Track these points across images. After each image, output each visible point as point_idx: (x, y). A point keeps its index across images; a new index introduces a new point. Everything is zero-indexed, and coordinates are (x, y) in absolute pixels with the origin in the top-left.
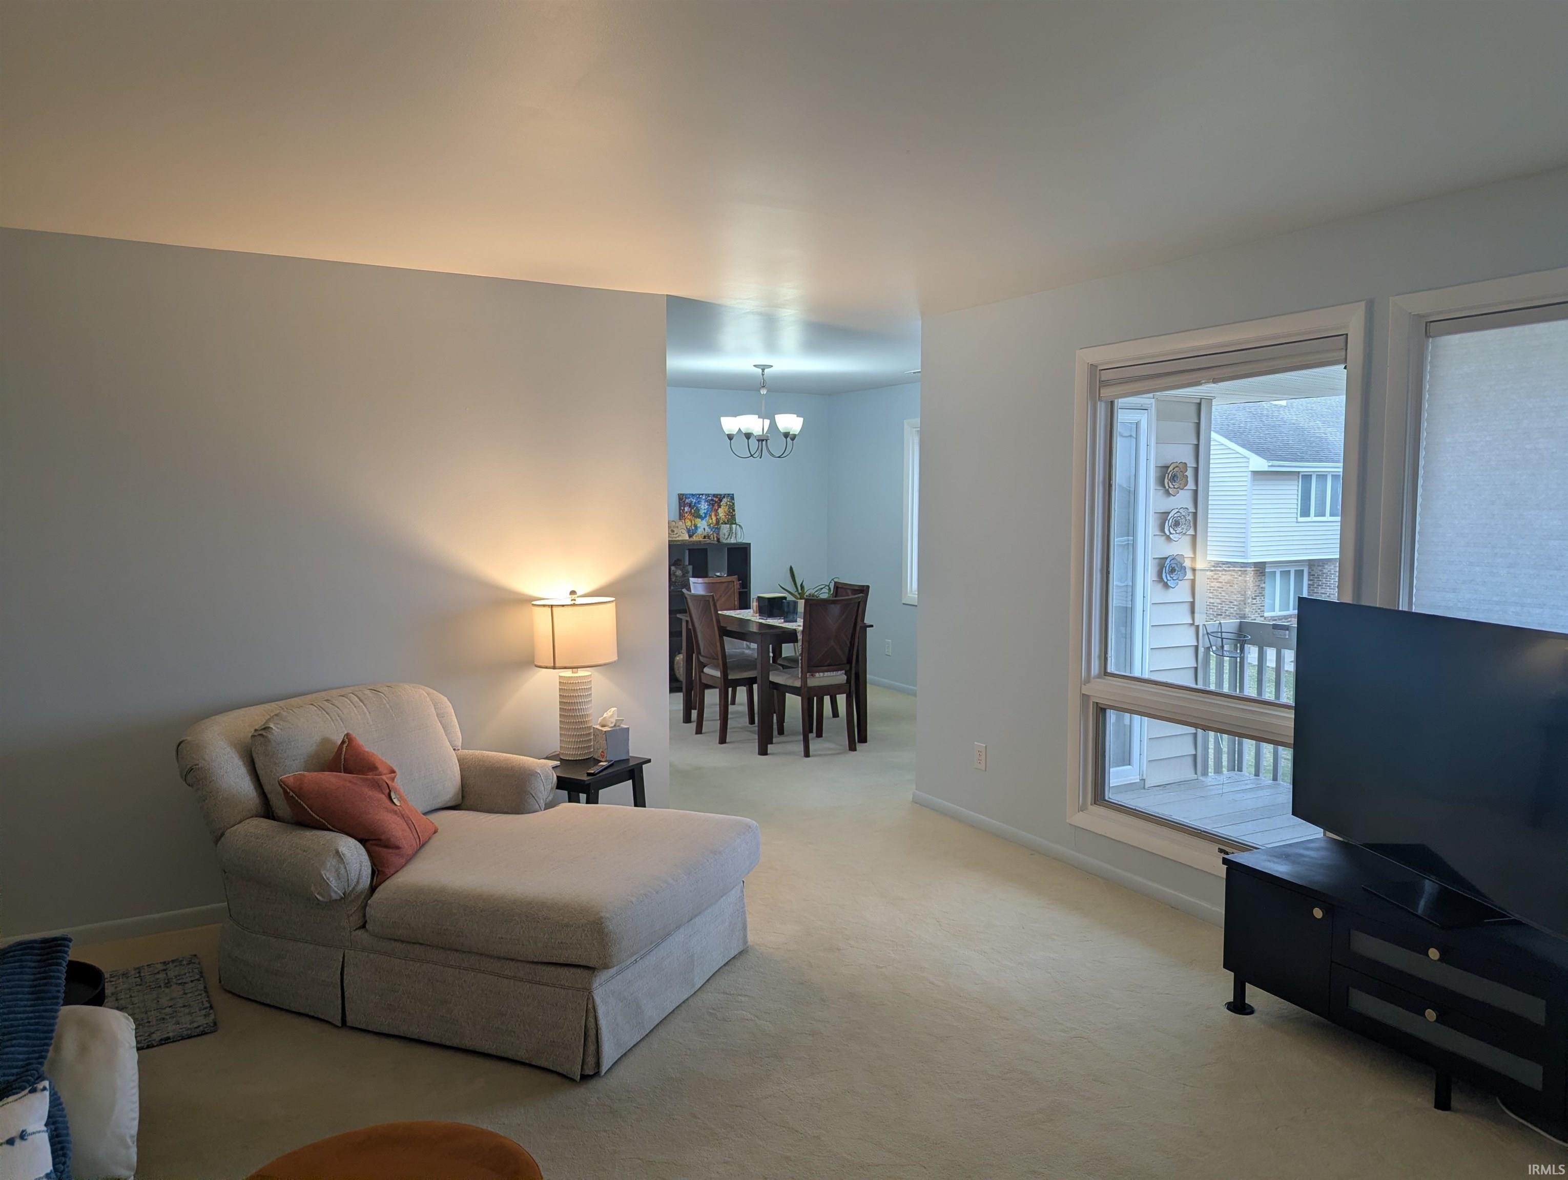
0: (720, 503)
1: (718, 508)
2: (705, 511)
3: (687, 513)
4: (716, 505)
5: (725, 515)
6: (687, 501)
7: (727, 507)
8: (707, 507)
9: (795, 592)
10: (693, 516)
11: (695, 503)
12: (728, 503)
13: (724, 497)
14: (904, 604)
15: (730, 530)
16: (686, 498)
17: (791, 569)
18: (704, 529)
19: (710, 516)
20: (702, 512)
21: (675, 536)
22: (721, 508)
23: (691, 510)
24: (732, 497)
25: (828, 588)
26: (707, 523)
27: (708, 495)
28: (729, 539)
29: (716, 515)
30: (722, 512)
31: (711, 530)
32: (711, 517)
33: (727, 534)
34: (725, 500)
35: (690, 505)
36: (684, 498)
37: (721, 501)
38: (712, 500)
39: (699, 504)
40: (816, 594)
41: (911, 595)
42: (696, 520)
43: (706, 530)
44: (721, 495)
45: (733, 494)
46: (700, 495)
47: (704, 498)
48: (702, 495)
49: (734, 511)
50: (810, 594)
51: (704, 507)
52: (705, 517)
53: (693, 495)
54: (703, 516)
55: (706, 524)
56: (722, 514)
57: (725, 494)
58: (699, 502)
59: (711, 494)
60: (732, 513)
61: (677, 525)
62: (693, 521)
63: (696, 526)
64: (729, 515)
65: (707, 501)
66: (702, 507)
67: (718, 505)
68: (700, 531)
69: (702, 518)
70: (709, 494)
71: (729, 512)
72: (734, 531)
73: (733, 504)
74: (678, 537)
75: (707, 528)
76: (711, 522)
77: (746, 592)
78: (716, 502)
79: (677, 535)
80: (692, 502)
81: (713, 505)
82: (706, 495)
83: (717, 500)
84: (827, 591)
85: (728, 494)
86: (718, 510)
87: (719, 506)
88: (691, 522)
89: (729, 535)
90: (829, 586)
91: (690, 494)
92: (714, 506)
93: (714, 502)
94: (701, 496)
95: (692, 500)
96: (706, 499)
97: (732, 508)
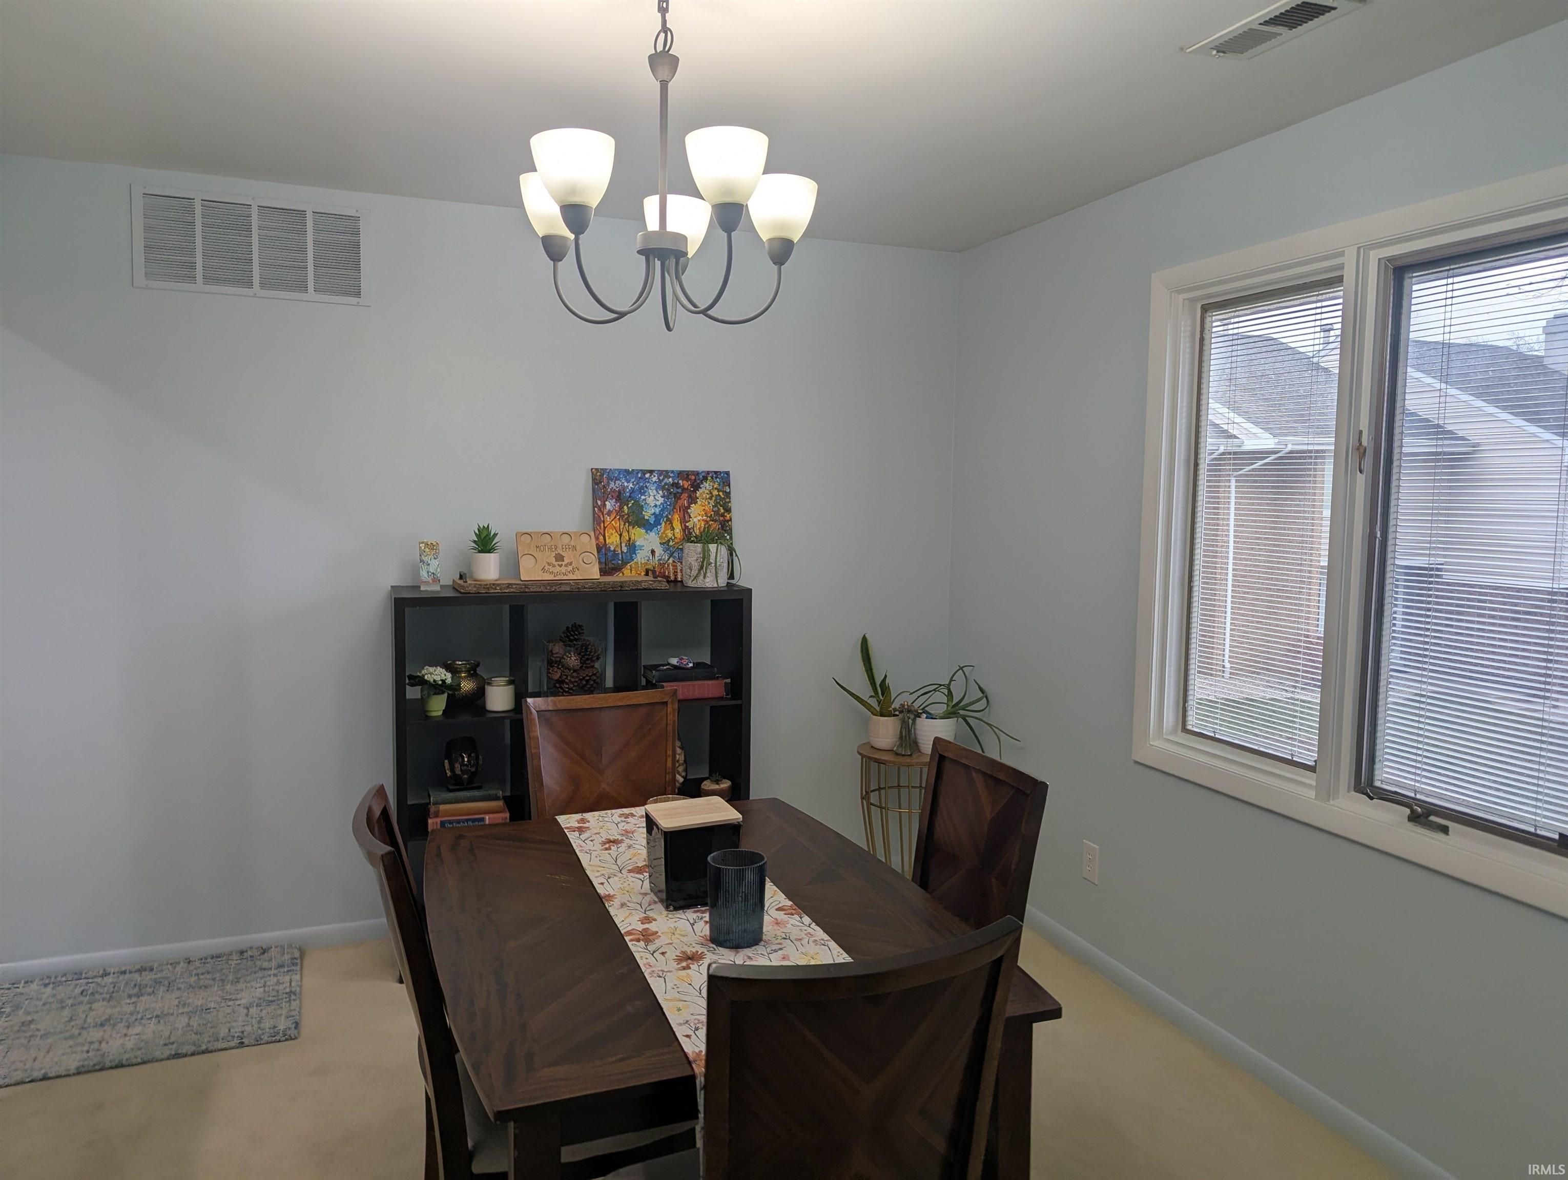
0: (695, 491)
1: (690, 504)
2: (657, 510)
3: (609, 513)
4: (685, 495)
5: (706, 522)
6: (612, 485)
7: (712, 502)
8: (661, 500)
9: (871, 697)
10: (627, 521)
11: (632, 491)
12: (715, 493)
13: (705, 478)
14: (1137, 762)
15: (704, 558)
16: (609, 479)
17: (864, 641)
18: (653, 552)
19: (670, 521)
20: (648, 514)
21: (563, 569)
22: (696, 503)
23: (621, 508)
24: (723, 478)
25: (946, 691)
26: (661, 538)
27: (665, 473)
28: (701, 577)
29: (684, 521)
30: (698, 515)
31: (671, 555)
32: (671, 523)
33: (696, 566)
34: (707, 486)
35: (619, 497)
36: (605, 480)
37: (697, 487)
38: (675, 485)
39: (643, 494)
40: (916, 705)
41: (1156, 743)
42: (632, 531)
43: (657, 554)
44: (697, 474)
45: (728, 473)
46: (644, 472)
47: (655, 479)
48: (651, 472)
49: (729, 510)
50: (903, 705)
51: (653, 500)
52: (657, 523)
53: (627, 472)
54: (652, 521)
55: (658, 541)
56: (700, 518)
57: (708, 473)
58: (642, 490)
59: (672, 472)
60: (723, 515)
61: (572, 543)
62: (625, 534)
63: (632, 547)
64: (715, 521)
65: (663, 488)
66: (650, 500)
67: (690, 497)
68: (641, 557)
69: (648, 526)
70: (667, 472)
71: (717, 513)
72: (712, 560)
73: (728, 494)
74: (573, 572)
75: (659, 551)
76: (670, 535)
77: (740, 706)
78: (684, 490)
79: (570, 568)
80: (624, 488)
81: (677, 497)
82: (660, 472)
83: (686, 484)
84: (945, 700)
85: (716, 472)
86: (689, 507)
87: (693, 500)
88: (621, 535)
89: (702, 567)
90: (948, 687)
91: (620, 471)
92: (679, 498)
93: (680, 490)
94: (647, 475)
95: (626, 484)
96: (660, 481)
97: (723, 504)
